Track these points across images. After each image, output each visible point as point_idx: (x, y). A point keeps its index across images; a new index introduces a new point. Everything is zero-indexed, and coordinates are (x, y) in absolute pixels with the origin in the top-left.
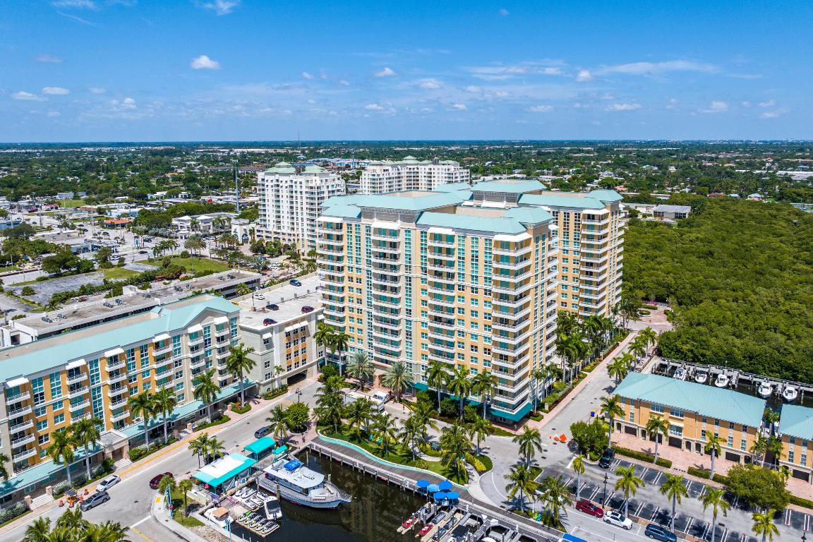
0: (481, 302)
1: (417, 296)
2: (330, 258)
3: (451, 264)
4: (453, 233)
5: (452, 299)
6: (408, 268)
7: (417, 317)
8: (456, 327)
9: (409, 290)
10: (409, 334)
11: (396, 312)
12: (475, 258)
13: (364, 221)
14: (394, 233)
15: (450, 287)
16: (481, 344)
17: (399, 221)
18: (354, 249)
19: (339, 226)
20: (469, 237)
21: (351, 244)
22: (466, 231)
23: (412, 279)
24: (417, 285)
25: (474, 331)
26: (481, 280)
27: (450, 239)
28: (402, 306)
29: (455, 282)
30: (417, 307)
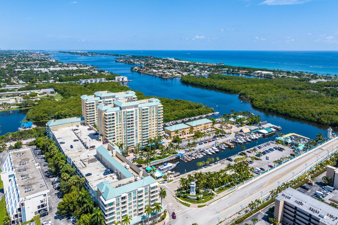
0: (155, 121)
1: (139, 125)
2: (111, 124)
3: (148, 115)
4: (148, 107)
5: (148, 123)
6: (136, 119)
7: (138, 131)
8: (149, 129)
9: (136, 125)
10: (136, 136)
11: (133, 132)
12: (153, 112)
13: (123, 110)
14: (132, 112)
15: (147, 120)
16: (155, 131)
17: (134, 108)
18: (118, 119)
19: (114, 114)
20: (152, 107)
21: (118, 118)
22: (151, 106)
23: (137, 122)
24: (138, 123)
25: (153, 128)
26: (155, 116)
27: (147, 109)
28: (135, 130)
29: (149, 119)
30: (138, 128)
